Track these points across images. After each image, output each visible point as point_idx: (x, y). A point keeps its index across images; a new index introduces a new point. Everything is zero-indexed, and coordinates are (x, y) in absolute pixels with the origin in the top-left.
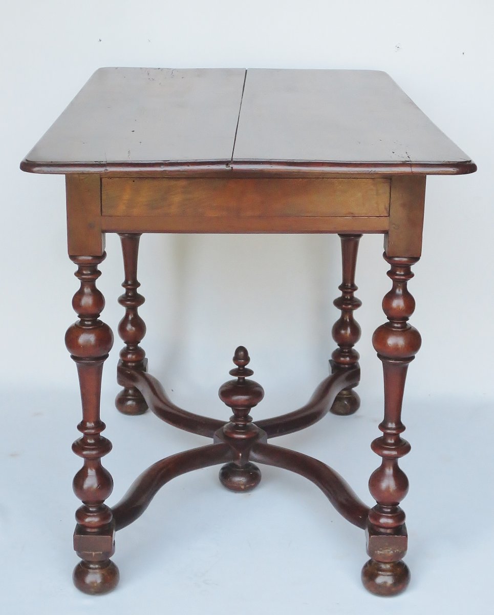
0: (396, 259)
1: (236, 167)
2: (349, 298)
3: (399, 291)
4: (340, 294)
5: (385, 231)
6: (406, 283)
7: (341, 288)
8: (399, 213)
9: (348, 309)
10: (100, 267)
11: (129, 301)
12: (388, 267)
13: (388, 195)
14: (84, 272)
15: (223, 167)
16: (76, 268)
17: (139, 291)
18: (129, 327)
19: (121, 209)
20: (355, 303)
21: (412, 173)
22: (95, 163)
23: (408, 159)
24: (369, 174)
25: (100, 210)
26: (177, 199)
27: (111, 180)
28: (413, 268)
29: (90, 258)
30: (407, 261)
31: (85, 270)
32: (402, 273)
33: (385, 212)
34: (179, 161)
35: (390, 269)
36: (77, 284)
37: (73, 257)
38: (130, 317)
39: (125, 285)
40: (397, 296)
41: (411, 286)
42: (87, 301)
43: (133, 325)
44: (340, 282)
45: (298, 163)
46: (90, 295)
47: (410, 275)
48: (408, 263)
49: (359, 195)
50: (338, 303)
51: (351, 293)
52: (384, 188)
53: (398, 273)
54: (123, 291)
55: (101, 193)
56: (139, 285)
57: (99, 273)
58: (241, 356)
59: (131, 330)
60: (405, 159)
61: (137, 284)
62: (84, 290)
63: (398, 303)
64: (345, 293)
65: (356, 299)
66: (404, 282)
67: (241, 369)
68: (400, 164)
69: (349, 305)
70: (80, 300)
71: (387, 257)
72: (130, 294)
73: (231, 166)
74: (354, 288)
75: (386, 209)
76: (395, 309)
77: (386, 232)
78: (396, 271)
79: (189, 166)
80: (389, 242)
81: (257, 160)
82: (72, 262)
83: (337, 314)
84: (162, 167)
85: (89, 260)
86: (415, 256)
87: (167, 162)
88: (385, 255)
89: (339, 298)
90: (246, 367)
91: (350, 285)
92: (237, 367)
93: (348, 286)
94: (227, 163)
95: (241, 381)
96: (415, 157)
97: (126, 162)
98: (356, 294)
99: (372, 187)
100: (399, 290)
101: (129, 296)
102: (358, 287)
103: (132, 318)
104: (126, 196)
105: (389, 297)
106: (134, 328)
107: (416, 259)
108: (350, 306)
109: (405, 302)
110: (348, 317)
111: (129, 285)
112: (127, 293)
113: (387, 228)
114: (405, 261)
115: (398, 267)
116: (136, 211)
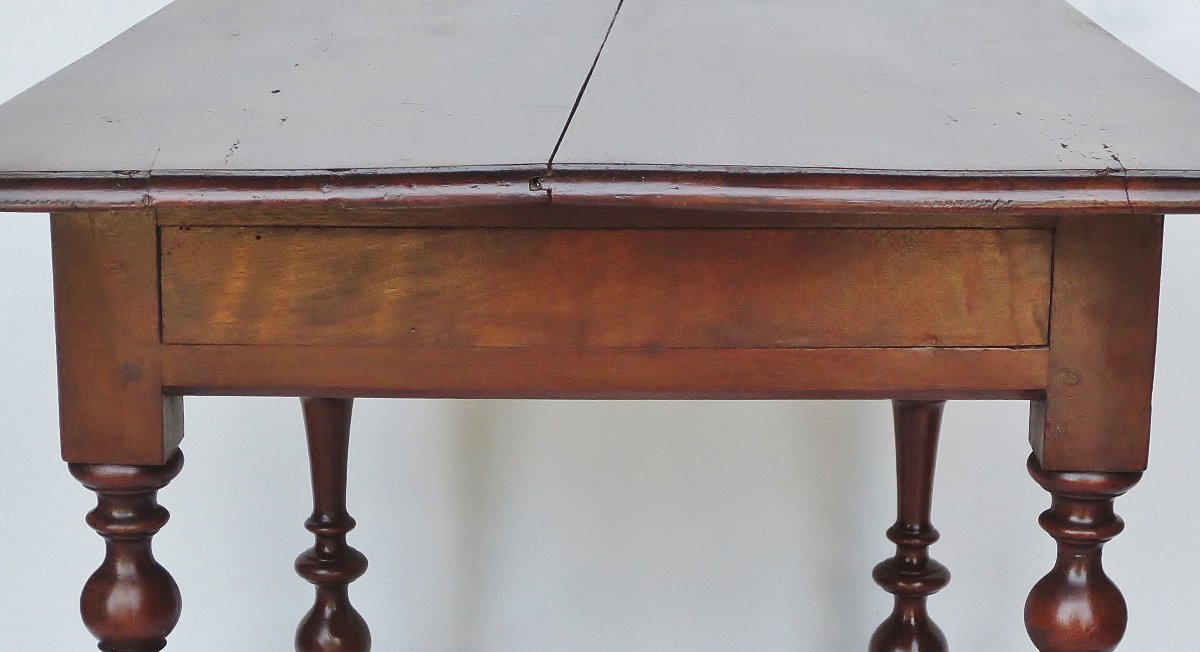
0: (1071, 477)
1: (560, 189)
2: (915, 561)
3: (1077, 576)
4: (890, 550)
5: (1035, 391)
6: (1100, 550)
7: (893, 534)
8: (1079, 335)
9: (915, 591)
10: (164, 497)
11: (324, 566)
12: (1045, 500)
13: (1046, 279)
14: (116, 514)
15: (522, 189)
16: (91, 500)
17: (352, 539)
18: (325, 637)
19: (222, 321)
20: (935, 576)
21: (1130, 206)
22: (113, 176)
23: (1114, 165)
24: (990, 210)
25: (155, 327)
26: (391, 291)
27: (189, 233)
28: (1121, 505)
29: (131, 471)
30: (1103, 485)
31: (118, 507)
32: (1087, 520)
33: (1037, 331)
34: (379, 172)
35: (1048, 506)
36: (93, 550)
37: (80, 470)
38: (328, 612)
39: (313, 524)
40: (1072, 591)
41: (1114, 558)
42: (124, 599)
43: (334, 632)
44: (891, 518)
45: (760, 176)
46: (133, 583)
47: (1112, 525)
48: (1102, 491)
49: (956, 278)
50: (886, 575)
51: (922, 549)
52: (1033, 261)
53: (1074, 519)
54: (310, 540)
55: (159, 275)
56: (351, 524)
57: (161, 516)
59: (331, 644)
60: (1104, 163)
61: (347, 523)
62: (115, 569)
63: (1074, 612)
64: (903, 549)
65: (935, 564)
66: (1091, 547)
68: (1088, 178)
69: (916, 582)
70: (103, 597)
71: (1041, 469)
72: (327, 550)
73: (545, 186)
74: (930, 536)
75: (1038, 323)
76: (1064, 631)
77: (1037, 396)
78: (1070, 515)
79: (410, 186)
80: (1047, 425)
81: (630, 168)
82: (77, 485)
83: (883, 604)
84: (325, 189)
85: (124, 477)
86: (1130, 469)
87: (341, 174)
88: (1034, 465)
89: (888, 562)
91: (917, 527)
93: (912, 529)
94: (533, 176)
96: (1138, 158)
97: (207, 173)
98: (934, 552)
99: (996, 255)
100: (1078, 573)
101: (325, 555)
102: (940, 533)
103: (334, 614)
104: (236, 284)
105: (1047, 594)
106: (337, 640)
107: (1128, 476)
108: (918, 585)
109: (1096, 607)
110: (912, 614)
111: (326, 525)
112: (319, 546)
113: (1041, 383)
114: (1096, 484)
115: (1073, 500)
116: (266, 330)
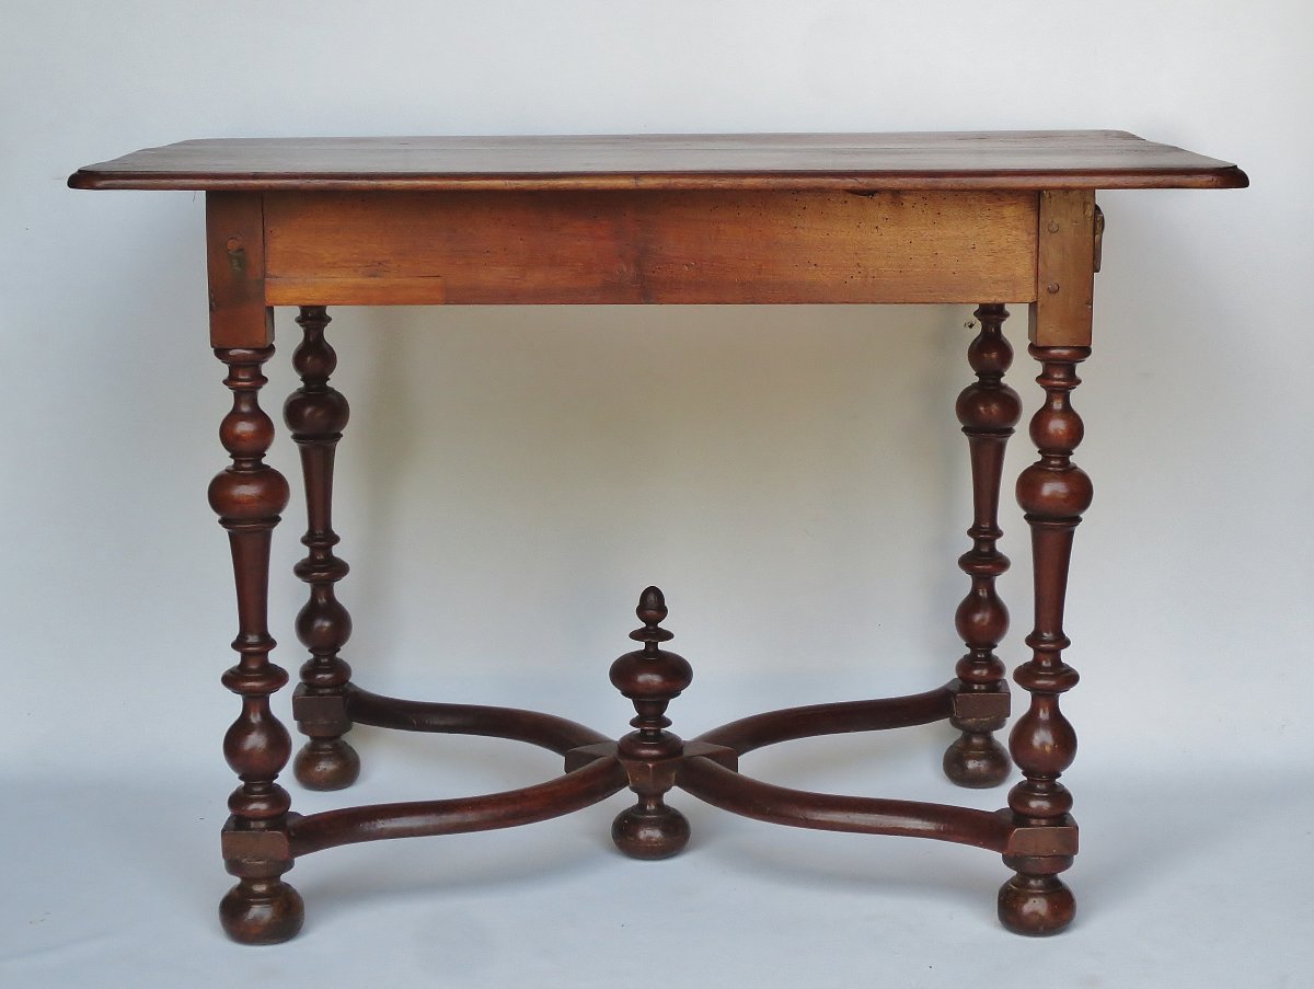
58: (652, 605)
67: (651, 628)
90: (659, 625)
92: (644, 625)
95: (651, 650)
